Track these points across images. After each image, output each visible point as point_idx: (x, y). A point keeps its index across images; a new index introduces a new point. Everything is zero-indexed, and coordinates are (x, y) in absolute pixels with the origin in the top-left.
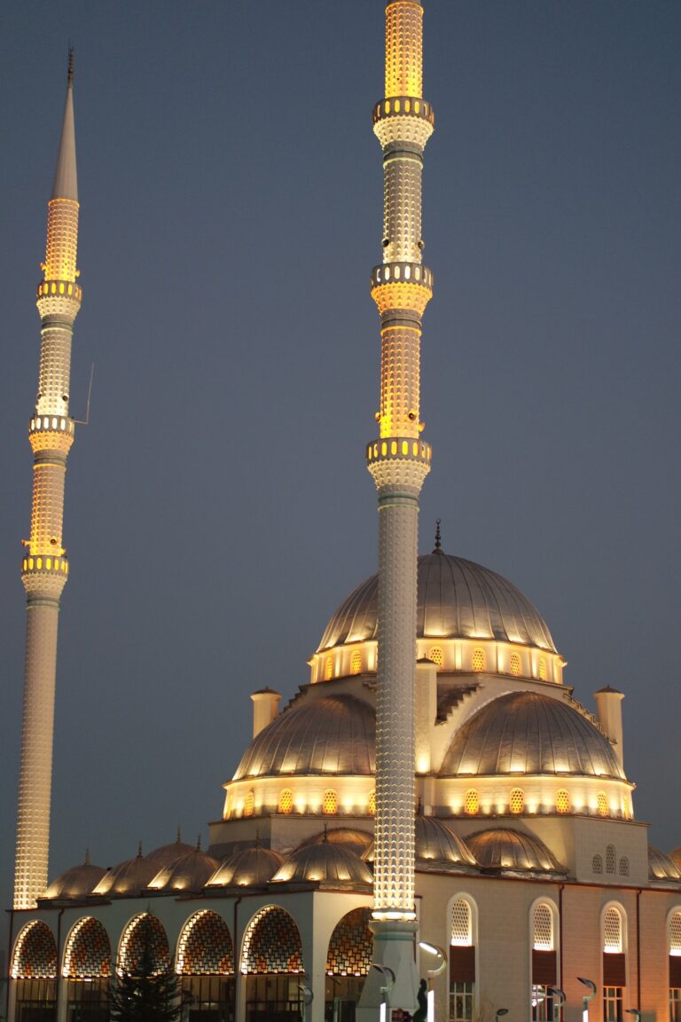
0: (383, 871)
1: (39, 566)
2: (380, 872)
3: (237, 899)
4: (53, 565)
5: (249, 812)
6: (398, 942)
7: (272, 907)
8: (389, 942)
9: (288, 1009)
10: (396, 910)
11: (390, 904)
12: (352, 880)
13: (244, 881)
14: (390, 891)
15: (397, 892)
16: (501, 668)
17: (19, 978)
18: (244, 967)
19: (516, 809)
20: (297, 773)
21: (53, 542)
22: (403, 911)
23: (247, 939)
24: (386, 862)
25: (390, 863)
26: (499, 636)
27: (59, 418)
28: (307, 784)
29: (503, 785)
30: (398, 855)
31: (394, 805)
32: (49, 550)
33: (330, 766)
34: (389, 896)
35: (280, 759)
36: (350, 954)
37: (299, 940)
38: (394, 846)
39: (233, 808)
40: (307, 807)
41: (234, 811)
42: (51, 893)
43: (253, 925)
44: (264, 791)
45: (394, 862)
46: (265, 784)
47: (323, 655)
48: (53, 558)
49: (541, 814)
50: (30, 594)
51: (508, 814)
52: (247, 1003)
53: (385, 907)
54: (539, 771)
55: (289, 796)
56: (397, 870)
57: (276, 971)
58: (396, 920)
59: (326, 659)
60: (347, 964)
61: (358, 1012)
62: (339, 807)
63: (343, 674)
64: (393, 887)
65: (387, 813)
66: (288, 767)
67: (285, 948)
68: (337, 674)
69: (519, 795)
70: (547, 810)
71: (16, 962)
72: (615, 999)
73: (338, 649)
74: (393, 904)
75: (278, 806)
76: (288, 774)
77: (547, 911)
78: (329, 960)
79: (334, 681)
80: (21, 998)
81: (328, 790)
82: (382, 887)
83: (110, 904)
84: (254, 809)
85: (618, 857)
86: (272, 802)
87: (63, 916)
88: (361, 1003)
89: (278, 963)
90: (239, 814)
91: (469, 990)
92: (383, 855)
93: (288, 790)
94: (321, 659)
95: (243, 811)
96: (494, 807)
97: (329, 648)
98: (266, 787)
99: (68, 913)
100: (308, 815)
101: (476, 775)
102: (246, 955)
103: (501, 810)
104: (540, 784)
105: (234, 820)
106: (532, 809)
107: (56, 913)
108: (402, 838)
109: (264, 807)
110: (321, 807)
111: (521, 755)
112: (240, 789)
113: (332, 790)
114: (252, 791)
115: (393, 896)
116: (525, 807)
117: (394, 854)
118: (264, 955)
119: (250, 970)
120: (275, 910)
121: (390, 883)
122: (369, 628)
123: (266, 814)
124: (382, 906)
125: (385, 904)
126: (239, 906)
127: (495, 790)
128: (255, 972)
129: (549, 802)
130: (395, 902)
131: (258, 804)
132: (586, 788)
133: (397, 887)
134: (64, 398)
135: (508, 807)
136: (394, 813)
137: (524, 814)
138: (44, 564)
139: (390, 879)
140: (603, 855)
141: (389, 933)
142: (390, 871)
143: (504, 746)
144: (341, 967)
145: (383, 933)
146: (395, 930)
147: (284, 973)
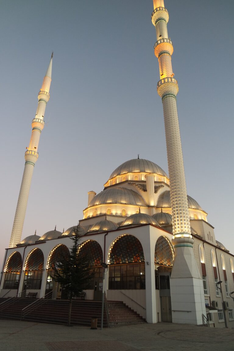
0: (179, 217)
1: (30, 153)
3: (106, 233)
4: (34, 154)
5: (95, 215)
6: (189, 247)
7: (125, 235)
8: (185, 247)
11: (184, 231)
13: (105, 229)
14: (183, 225)
15: (187, 226)
17: (6, 272)
18: (109, 262)
20: (113, 203)
21: (35, 148)
22: (189, 234)
24: (181, 213)
25: (183, 214)
27: (41, 120)
28: (116, 206)
30: (185, 211)
32: (34, 150)
33: (124, 202)
34: (184, 227)
35: (106, 199)
38: (183, 207)
39: (88, 216)
40: (116, 213)
41: (89, 216)
42: (22, 243)
43: (114, 243)
44: (101, 209)
46: (101, 206)
47: (111, 180)
48: (35, 152)
52: (109, 277)
53: (182, 232)
55: (110, 210)
56: (186, 216)
57: (127, 262)
58: (188, 238)
59: (113, 181)
60: (160, 259)
61: (171, 280)
62: (127, 214)
63: (120, 182)
64: (185, 224)
65: (179, 194)
66: (109, 201)
68: (118, 182)
71: (6, 267)
73: (118, 176)
74: (185, 231)
75: (106, 213)
76: (110, 203)
77: (201, 249)
79: (116, 185)
80: (6, 279)
81: (123, 209)
82: (180, 223)
83: (46, 242)
84: (97, 215)
85: (211, 236)
86: (104, 212)
87: (26, 249)
88: (171, 277)
89: (128, 259)
90: (91, 217)
92: (178, 211)
93: (110, 208)
94: (111, 181)
95: (92, 216)
97: (115, 177)
98: (101, 208)
99: (28, 247)
100: (116, 216)
101: (169, 207)
105: (89, 218)
107: (24, 248)
108: (186, 204)
109: (100, 213)
110: (121, 214)
112: (91, 210)
113: (125, 209)
114: (96, 209)
115: (185, 227)
120: (126, 235)
121: (183, 222)
122: (128, 171)
123: (101, 215)
125: (182, 231)
126: (106, 236)
128: (115, 263)
130: (184, 230)
131: (99, 213)
132: (200, 213)
134: (43, 116)
136: (182, 194)
138: (32, 153)
139: (183, 220)
140: (209, 234)
142: (183, 217)
146: (188, 242)
147: (132, 263)
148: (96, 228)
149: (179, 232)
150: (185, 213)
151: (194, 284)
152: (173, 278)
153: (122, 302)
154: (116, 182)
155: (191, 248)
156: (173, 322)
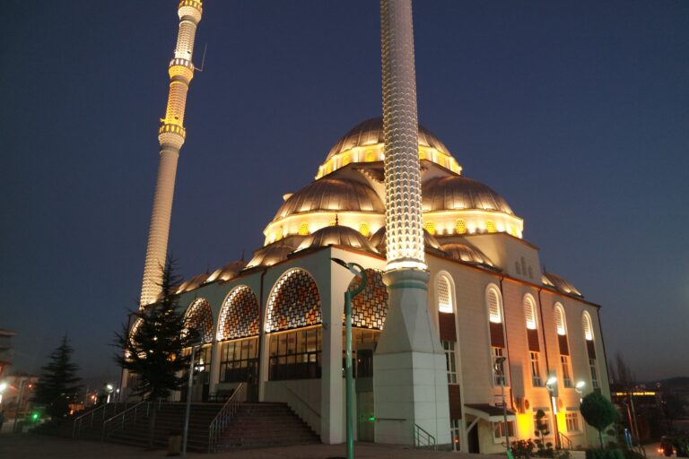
0: (396, 226)
1: (168, 130)
2: (393, 226)
3: (264, 271)
4: (175, 129)
5: (279, 238)
6: (414, 290)
7: (293, 272)
8: (406, 289)
9: (306, 361)
10: (411, 259)
11: (404, 255)
12: (362, 247)
13: (271, 262)
14: (404, 243)
15: (411, 244)
16: (435, 161)
18: (268, 327)
19: (461, 231)
20: (311, 211)
21: (176, 118)
22: (417, 260)
23: (271, 303)
24: (399, 218)
25: (403, 219)
26: (431, 146)
27: (185, 61)
29: (450, 217)
30: (410, 211)
31: (405, 169)
32: (174, 122)
34: (404, 247)
35: (300, 204)
36: (364, 308)
37: (317, 294)
38: (406, 203)
43: (276, 290)
44: (289, 225)
45: (407, 217)
48: (176, 126)
49: (478, 233)
50: (163, 145)
51: (456, 235)
52: (270, 358)
53: (401, 257)
54: (474, 207)
55: (306, 226)
56: (410, 224)
57: (295, 326)
58: (412, 269)
59: (328, 167)
60: (361, 316)
61: (376, 359)
63: (339, 167)
64: (407, 240)
65: (398, 177)
66: (305, 208)
67: (304, 304)
68: (335, 169)
69: (462, 223)
70: (482, 231)
72: (534, 361)
73: (336, 157)
74: (407, 255)
75: (298, 233)
76: (306, 212)
77: (494, 294)
78: (346, 312)
79: (332, 173)
82: (396, 240)
84: (282, 236)
85: (527, 265)
86: (294, 231)
88: (377, 351)
89: (297, 318)
90: (273, 242)
91: (452, 349)
92: (396, 212)
93: (305, 223)
95: (275, 240)
96: (445, 231)
101: (431, 212)
102: (270, 317)
103: (450, 232)
104: (475, 216)
105: (270, 245)
106: (472, 231)
108: (412, 197)
109: (288, 234)
111: (459, 200)
112: (274, 227)
114: (282, 227)
116: (467, 230)
117: (406, 210)
118: (284, 314)
119: (273, 329)
120: (295, 273)
121: (404, 236)
122: (353, 143)
123: (291, 237)
124: (397, 257)
125: (401, 255)
126: (265, 277)
127: (446, 219)
128: (277, 329)
129: (482, 227)
130: (405, 253)
131: (285, 233)
132: (503, 219)
133: (411, 239)
134: (189, 53)
135: (455, 230)
136: (405, 176)
137: (467, 234)
138: (170, 129)
139: (404, 232)
140: (520, 262)
141: (406, 281)
142: (403, 225)
143: (447, 195)
144: (357, 320)
145: (400, 282)
146: (411, 278)
147: (303, 326)
148: (255, 263)
149: (394, 259)
150: (410, 215)
151: (415, 365)
152: (378, 354)
153: (284, 405)
154: (332, 168)
155: (420, 290)
156: (375, 441)
